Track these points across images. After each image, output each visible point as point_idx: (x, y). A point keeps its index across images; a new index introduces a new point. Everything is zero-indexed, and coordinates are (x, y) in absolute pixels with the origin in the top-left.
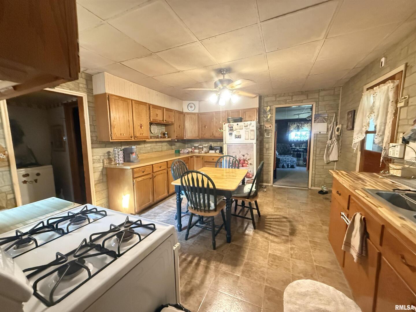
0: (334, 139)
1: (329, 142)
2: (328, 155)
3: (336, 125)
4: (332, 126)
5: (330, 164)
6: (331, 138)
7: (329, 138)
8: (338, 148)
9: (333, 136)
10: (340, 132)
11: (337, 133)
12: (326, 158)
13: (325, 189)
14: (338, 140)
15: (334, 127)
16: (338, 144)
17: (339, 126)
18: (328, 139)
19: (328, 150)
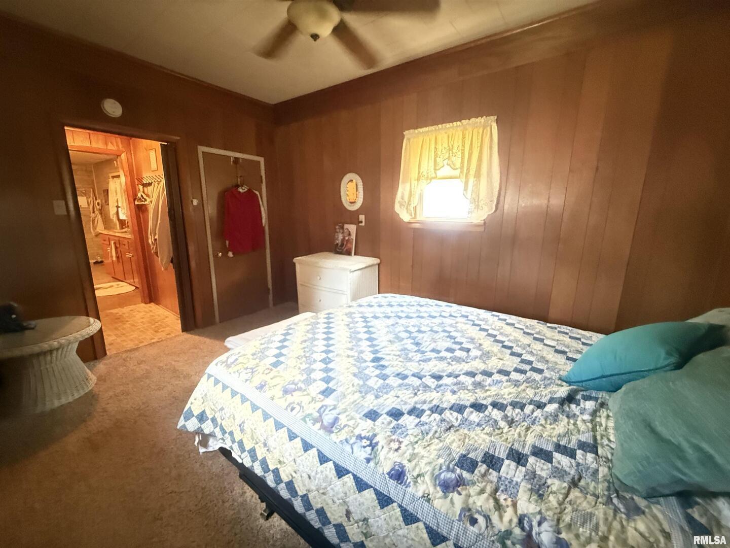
0: (97, 212)
1: (92, 215)
2: (95, 228)
3: (96, 199)
4: (92, 200)
5: (98, 236)
6: (94, 212)
7: (92, 211)
8: (103, 221)
9: (95, 210)
10: (100, 206)
11: (98, 207)
12: (94, 231)
13: (100, 260)
14: (101, 214)
15: (95, 202)
16: (102, 217)
17: (99, 201)
18: (91, 213)
19: (93, 224)
